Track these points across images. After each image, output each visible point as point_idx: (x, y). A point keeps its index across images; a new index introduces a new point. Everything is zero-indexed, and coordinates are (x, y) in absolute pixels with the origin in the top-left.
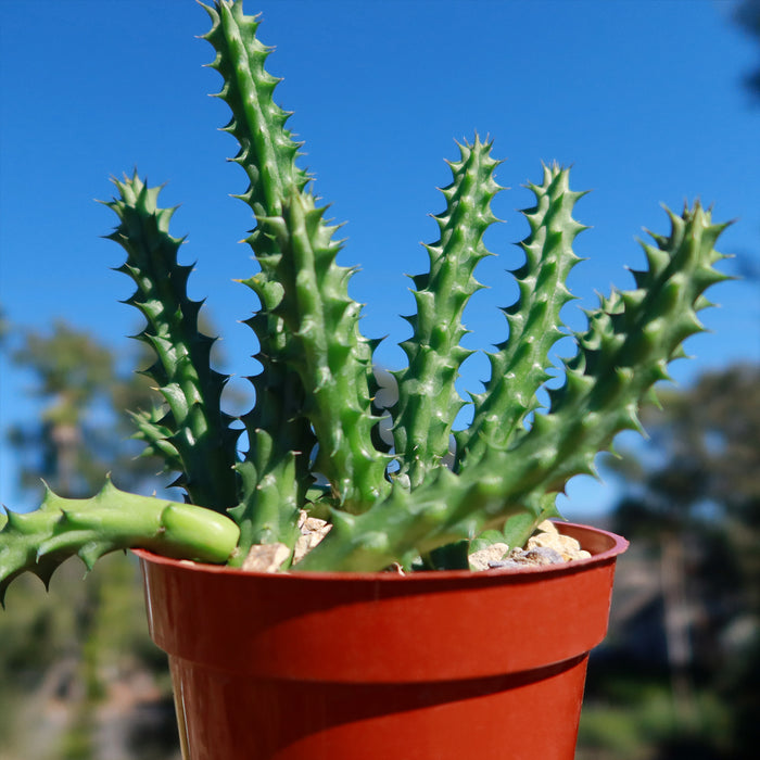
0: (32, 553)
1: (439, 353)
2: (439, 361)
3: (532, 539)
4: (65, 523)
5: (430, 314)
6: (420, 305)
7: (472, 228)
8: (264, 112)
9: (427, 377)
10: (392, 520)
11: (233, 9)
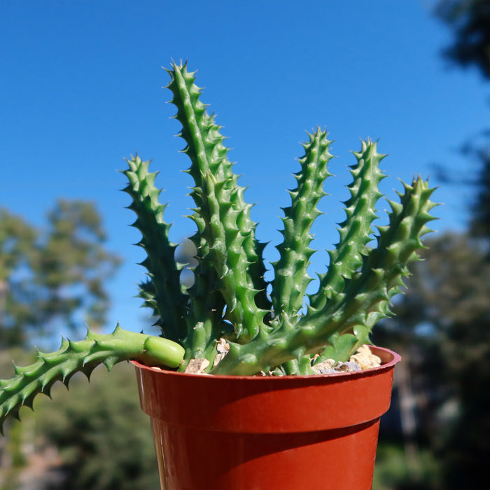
0: (81, 361)
1: (296, 252)
2: (296, 256)
3: (353, 356)
4: (97, 347)
5: (292, 230)
6: (286, 225)
7: (315, 181)
8: (198, 124)
9: (289, 265)
10: (259, 348)
11: (182, 71)
